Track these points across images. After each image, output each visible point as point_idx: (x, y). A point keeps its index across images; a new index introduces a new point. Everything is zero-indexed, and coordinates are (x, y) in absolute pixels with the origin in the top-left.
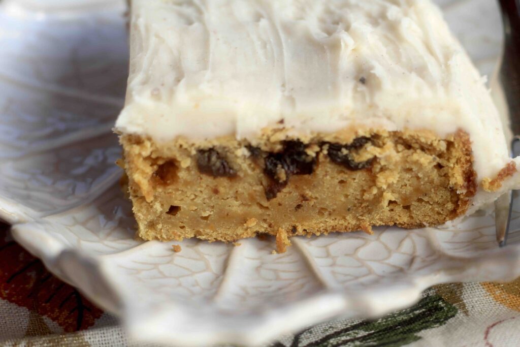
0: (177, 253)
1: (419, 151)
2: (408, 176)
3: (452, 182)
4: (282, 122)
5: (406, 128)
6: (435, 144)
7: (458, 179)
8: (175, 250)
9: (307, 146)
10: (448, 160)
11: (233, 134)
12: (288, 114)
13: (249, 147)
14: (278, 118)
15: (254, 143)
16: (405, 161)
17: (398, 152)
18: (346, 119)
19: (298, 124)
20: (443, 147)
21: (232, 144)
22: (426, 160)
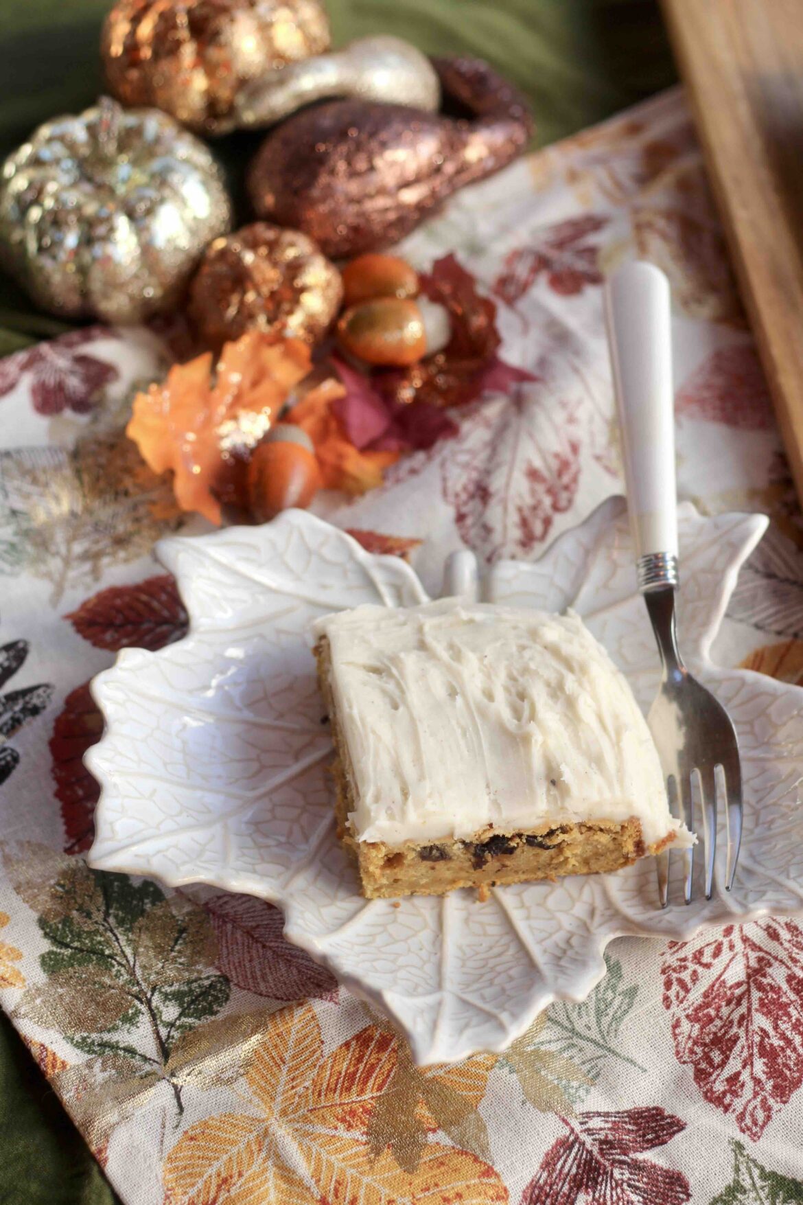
0: (398, 909)
1: (599, 833)
2: (590, 847)
3: (625, 850)
4: (491, 825)
5: (589, 820)
6: (612, 828)
7: (629, 847)
8: (395, 906)
9: (511, 839)
10: (622, 835)
11: (451, 835)
12: (495, 819)
13: (463, 842)
14: (488, 822)
15: (468, 841)
16: (587, 839)
17: (582, 833)
18: (542, 817)
19: (503, 824)
20: (618, 828)
21: (449, 842)
22: (604, 839)
